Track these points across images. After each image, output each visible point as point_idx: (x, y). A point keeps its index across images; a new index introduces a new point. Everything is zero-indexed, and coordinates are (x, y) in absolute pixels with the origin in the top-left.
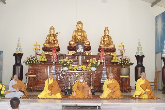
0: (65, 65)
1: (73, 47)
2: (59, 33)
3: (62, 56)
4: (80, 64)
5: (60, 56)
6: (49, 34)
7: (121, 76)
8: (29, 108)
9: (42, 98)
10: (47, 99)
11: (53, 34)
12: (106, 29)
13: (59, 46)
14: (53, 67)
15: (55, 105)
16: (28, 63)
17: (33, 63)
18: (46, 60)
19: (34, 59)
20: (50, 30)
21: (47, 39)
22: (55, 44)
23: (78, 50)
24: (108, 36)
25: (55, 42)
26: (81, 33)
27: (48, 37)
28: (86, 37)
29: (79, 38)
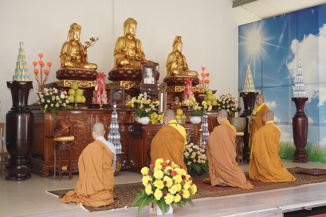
0: (147, 111)
1: (130, 72)
2: (96, 39)
4: (161, 111)
6: (68, 40)
11: (77, 42)
12: (178, 40)
13: (96, 69)
16: (49, 106)
17: (61, 106)
18: (83, 100)
19: (63, 96)
20: (70, 32)
21: (65, 50)
22: (86, 63)
23: (145, 80)
24: (180, 53)
25: (85, 60)
26: (136, 45)
27: (67, 46)
28: (142, 53)
29: (131, 53)
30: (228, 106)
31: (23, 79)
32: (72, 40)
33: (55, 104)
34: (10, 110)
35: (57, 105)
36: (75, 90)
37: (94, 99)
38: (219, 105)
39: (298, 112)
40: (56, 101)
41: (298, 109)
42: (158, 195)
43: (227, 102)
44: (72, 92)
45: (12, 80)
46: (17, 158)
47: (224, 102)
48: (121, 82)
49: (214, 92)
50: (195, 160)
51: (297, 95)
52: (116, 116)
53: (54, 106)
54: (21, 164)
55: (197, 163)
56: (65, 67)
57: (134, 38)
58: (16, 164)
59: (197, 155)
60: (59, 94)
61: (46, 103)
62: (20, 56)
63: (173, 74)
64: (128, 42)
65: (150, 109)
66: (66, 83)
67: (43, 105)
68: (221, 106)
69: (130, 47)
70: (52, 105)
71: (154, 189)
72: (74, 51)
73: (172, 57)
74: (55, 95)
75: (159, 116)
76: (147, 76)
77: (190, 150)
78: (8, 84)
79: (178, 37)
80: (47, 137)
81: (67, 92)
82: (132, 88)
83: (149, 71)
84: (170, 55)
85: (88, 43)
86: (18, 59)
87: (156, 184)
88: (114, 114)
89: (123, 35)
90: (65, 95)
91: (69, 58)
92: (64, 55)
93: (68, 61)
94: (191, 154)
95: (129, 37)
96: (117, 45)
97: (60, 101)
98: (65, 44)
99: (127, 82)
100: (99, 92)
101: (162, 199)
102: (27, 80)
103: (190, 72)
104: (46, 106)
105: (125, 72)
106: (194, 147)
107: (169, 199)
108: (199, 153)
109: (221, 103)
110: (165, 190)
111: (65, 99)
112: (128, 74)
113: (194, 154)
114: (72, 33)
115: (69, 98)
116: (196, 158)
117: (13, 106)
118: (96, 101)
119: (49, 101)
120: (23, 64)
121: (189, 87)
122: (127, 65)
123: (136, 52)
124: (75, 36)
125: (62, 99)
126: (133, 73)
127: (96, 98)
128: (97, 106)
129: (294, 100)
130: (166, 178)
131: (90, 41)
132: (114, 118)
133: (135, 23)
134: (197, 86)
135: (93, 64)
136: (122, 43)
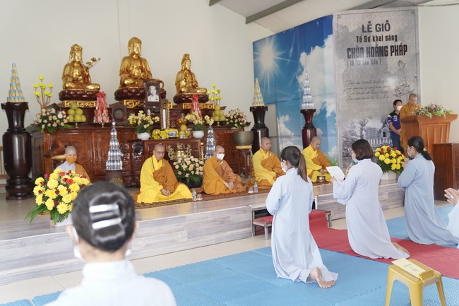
0: (145, 127)
1: (134, 91)
2: (97, 59)
3: (121, 109)
4: (165, 127)
5: (115, 110)
6: (70, 62)
7: (238, 147)
8: (182, 230)
9: (151, 205)
10: (163, 203)
11: (79, 63)
12: (186, 58)
13: (99, 89)
14: (112, 134)
15: (239, 213)
16: (46, 126)
17: (58, 126)
18: (84, 119)
19: (60, 116)
20: (71, 53)
21: (67, 72)
22: (89, 83)
23: (149, 98)
24: (190, 71)
25: (88, 80)
26: (141, 63)
27: (68, 67)
28: (149, 72)
29: (136, 72)
30: (236, 121)
31: (17, 100)
32: (74, 62)
33: (52, 124)
34: (6, 131)
35: (55, 125)
36: (75, 110)
37: (95, 118)
38: (227, 120)
39: (307, 124)
40: (53, 121)
41: (306, 120)
42: (50, 205)
43: (235, 117)
44: (71, 112)
45: (6, 102)
46: (16, 178)
47: (232, 117)
48: (125, 101)
49: (223, 108)
50: (193, 172)
51: (305, 106)
52: (116, 133)
53: (52, 125)
54: (21, 184)
55: (195, 175)
56: (66, 88)
57: (139, 57)
58: (15, 184)
59: (195, 167)
60: (56, 114)
61: (43, 123)
62: (13, 78)
63: (181, 92)
64: (133, 62)
65: (148, 125)
66: (67, 104)
67: (40, 125)
68: (229, 121)
69: (135, 67)
70: (49, 125)
71: (45, 198)
72: (76, 73)
73: (180, 75)
74: (52, 115)
75: (162, 132)
76: (150, 94)
77: (189, 163)
78: (2, 105)
79: (186, 55)
80: (44, 156)
81: (66, 112)
82: (137, 107)
83: (153, 89)
84: (179, 73)
85: (89, 63)
86: (12, 81)
87: (48, 193)
88: (113, 131)
89: (128, 55)
90: (63, 115)
91: (71, 80)
92: (65, 77)
93: (70, 82)
94: (188, 166)
95: (134, 56)
96: (122, 65)
97: (58, 121)
98: (66, 66)
99: (131, 101)
100: (100, 111)
101: (55, 209)
102: (21, 101)
103: (199, 89)
104: (43, 126)
105: (130, 91)
106: (193, 160)
107: (62, 208)
108: (197, 165)
109: (229, 118)
110: (58, 200)
111: (63, 118)
112: (132, 93)
113: (192, 167)
114: (73, 55)
115: (68, 118)
116: (194, 170)
117: (10, 127)
118: (97, 120)
119: (46, 121)
120: (16, 85)
121: (195, 103)
122: (131, 84)
123: (142, 71)
124: (76, 58)
125: (60, 119)
126: (137, 91)
127: (97, 117)
128: (98, 125)
129: (303, 111)
130: (61, 188)
131: (92, 62)
132: (114, 136)
133: (139, 42)
134: (207, 103)
135: (96, 84)
136: (127, 63)
